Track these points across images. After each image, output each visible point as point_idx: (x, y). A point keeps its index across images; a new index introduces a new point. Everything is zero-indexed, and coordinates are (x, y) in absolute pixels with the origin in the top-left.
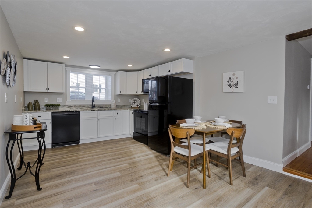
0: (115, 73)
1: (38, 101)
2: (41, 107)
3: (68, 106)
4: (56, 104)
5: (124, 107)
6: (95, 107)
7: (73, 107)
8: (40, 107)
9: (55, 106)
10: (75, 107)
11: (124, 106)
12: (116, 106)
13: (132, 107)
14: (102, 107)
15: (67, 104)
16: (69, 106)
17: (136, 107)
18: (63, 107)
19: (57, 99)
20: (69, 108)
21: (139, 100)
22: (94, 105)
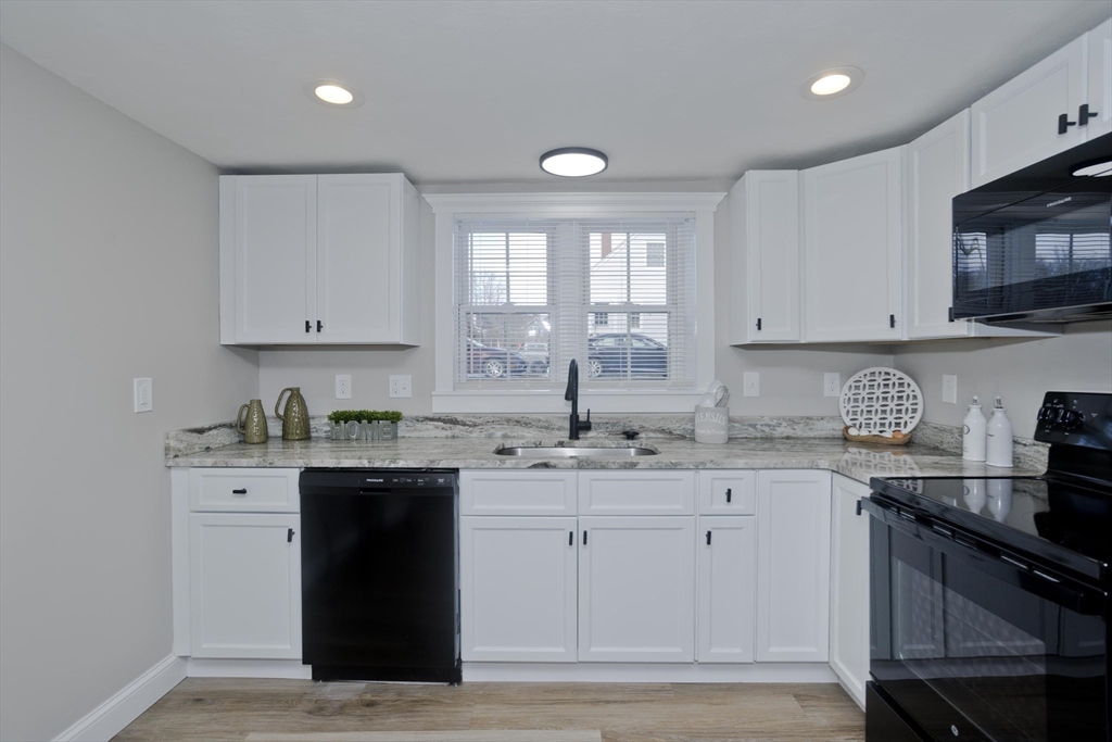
0: (720, 196)
1: (301, 392)
2: (313, 423)
3: (439, 420)
4: (380, 409)
5: (788, 432)
6: (587, 426)
7: (464, 425)
8: (308, 425)
9: (370, 422)
10: (475, 425)
11: (792, 421)
12: (730, 420)
13: (853, 432)
14: (636, 428)
15: (440, 407)
16: (444, 421)
17: (888, 434)
18: (419, 425)
19: (392, 378)
20: (449, 433)
21: (907, 379)
22: (582, 418)
